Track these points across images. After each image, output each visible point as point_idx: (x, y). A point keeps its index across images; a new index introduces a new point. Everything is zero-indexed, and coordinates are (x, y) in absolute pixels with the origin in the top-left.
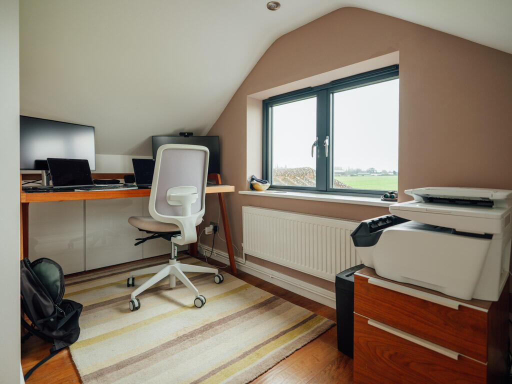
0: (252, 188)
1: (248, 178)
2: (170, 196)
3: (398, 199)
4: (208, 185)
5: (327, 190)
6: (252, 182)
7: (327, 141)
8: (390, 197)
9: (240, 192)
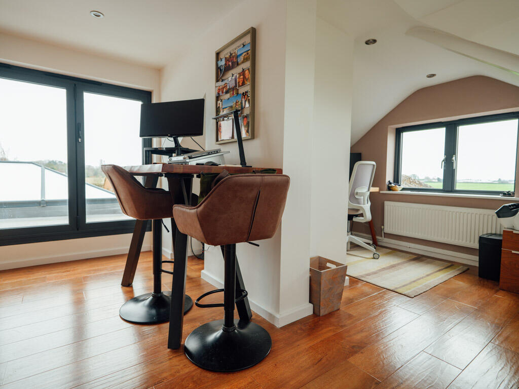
0: (390, 188)
1: (387, 182)
2: (357, 193)
3: (515, 195)
4: (373, 186)
5: (453, 191)
6: (390, 185)
7: (454, 158)
8: (508, 194)
9: (381, 192)
